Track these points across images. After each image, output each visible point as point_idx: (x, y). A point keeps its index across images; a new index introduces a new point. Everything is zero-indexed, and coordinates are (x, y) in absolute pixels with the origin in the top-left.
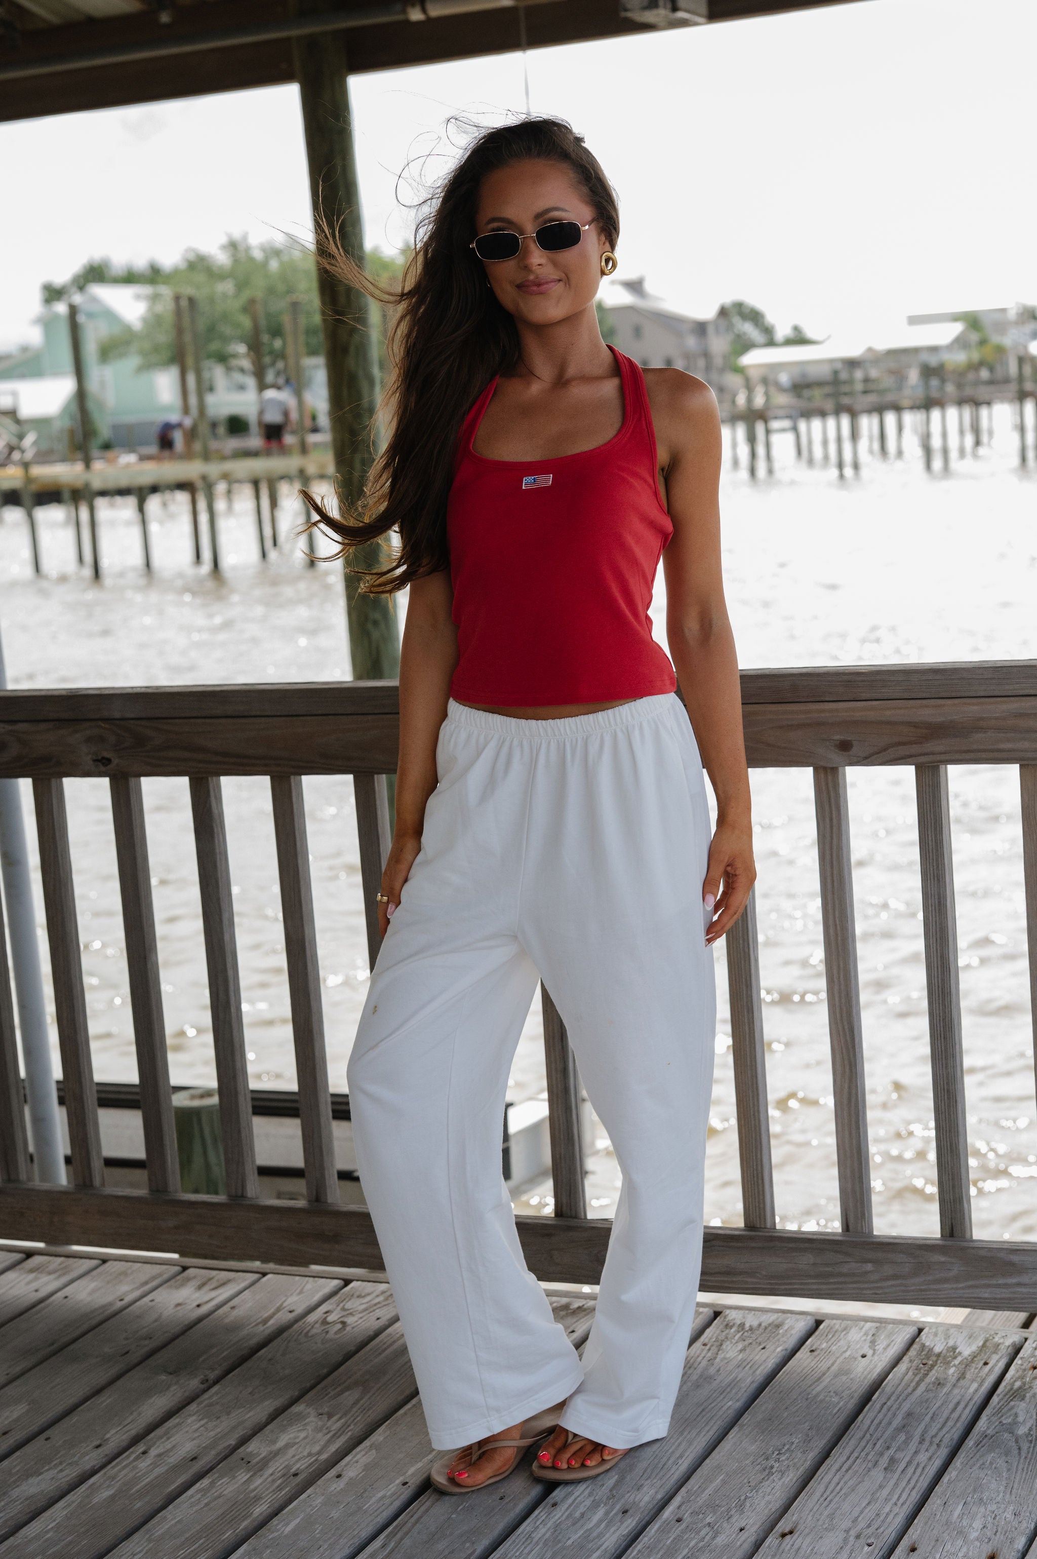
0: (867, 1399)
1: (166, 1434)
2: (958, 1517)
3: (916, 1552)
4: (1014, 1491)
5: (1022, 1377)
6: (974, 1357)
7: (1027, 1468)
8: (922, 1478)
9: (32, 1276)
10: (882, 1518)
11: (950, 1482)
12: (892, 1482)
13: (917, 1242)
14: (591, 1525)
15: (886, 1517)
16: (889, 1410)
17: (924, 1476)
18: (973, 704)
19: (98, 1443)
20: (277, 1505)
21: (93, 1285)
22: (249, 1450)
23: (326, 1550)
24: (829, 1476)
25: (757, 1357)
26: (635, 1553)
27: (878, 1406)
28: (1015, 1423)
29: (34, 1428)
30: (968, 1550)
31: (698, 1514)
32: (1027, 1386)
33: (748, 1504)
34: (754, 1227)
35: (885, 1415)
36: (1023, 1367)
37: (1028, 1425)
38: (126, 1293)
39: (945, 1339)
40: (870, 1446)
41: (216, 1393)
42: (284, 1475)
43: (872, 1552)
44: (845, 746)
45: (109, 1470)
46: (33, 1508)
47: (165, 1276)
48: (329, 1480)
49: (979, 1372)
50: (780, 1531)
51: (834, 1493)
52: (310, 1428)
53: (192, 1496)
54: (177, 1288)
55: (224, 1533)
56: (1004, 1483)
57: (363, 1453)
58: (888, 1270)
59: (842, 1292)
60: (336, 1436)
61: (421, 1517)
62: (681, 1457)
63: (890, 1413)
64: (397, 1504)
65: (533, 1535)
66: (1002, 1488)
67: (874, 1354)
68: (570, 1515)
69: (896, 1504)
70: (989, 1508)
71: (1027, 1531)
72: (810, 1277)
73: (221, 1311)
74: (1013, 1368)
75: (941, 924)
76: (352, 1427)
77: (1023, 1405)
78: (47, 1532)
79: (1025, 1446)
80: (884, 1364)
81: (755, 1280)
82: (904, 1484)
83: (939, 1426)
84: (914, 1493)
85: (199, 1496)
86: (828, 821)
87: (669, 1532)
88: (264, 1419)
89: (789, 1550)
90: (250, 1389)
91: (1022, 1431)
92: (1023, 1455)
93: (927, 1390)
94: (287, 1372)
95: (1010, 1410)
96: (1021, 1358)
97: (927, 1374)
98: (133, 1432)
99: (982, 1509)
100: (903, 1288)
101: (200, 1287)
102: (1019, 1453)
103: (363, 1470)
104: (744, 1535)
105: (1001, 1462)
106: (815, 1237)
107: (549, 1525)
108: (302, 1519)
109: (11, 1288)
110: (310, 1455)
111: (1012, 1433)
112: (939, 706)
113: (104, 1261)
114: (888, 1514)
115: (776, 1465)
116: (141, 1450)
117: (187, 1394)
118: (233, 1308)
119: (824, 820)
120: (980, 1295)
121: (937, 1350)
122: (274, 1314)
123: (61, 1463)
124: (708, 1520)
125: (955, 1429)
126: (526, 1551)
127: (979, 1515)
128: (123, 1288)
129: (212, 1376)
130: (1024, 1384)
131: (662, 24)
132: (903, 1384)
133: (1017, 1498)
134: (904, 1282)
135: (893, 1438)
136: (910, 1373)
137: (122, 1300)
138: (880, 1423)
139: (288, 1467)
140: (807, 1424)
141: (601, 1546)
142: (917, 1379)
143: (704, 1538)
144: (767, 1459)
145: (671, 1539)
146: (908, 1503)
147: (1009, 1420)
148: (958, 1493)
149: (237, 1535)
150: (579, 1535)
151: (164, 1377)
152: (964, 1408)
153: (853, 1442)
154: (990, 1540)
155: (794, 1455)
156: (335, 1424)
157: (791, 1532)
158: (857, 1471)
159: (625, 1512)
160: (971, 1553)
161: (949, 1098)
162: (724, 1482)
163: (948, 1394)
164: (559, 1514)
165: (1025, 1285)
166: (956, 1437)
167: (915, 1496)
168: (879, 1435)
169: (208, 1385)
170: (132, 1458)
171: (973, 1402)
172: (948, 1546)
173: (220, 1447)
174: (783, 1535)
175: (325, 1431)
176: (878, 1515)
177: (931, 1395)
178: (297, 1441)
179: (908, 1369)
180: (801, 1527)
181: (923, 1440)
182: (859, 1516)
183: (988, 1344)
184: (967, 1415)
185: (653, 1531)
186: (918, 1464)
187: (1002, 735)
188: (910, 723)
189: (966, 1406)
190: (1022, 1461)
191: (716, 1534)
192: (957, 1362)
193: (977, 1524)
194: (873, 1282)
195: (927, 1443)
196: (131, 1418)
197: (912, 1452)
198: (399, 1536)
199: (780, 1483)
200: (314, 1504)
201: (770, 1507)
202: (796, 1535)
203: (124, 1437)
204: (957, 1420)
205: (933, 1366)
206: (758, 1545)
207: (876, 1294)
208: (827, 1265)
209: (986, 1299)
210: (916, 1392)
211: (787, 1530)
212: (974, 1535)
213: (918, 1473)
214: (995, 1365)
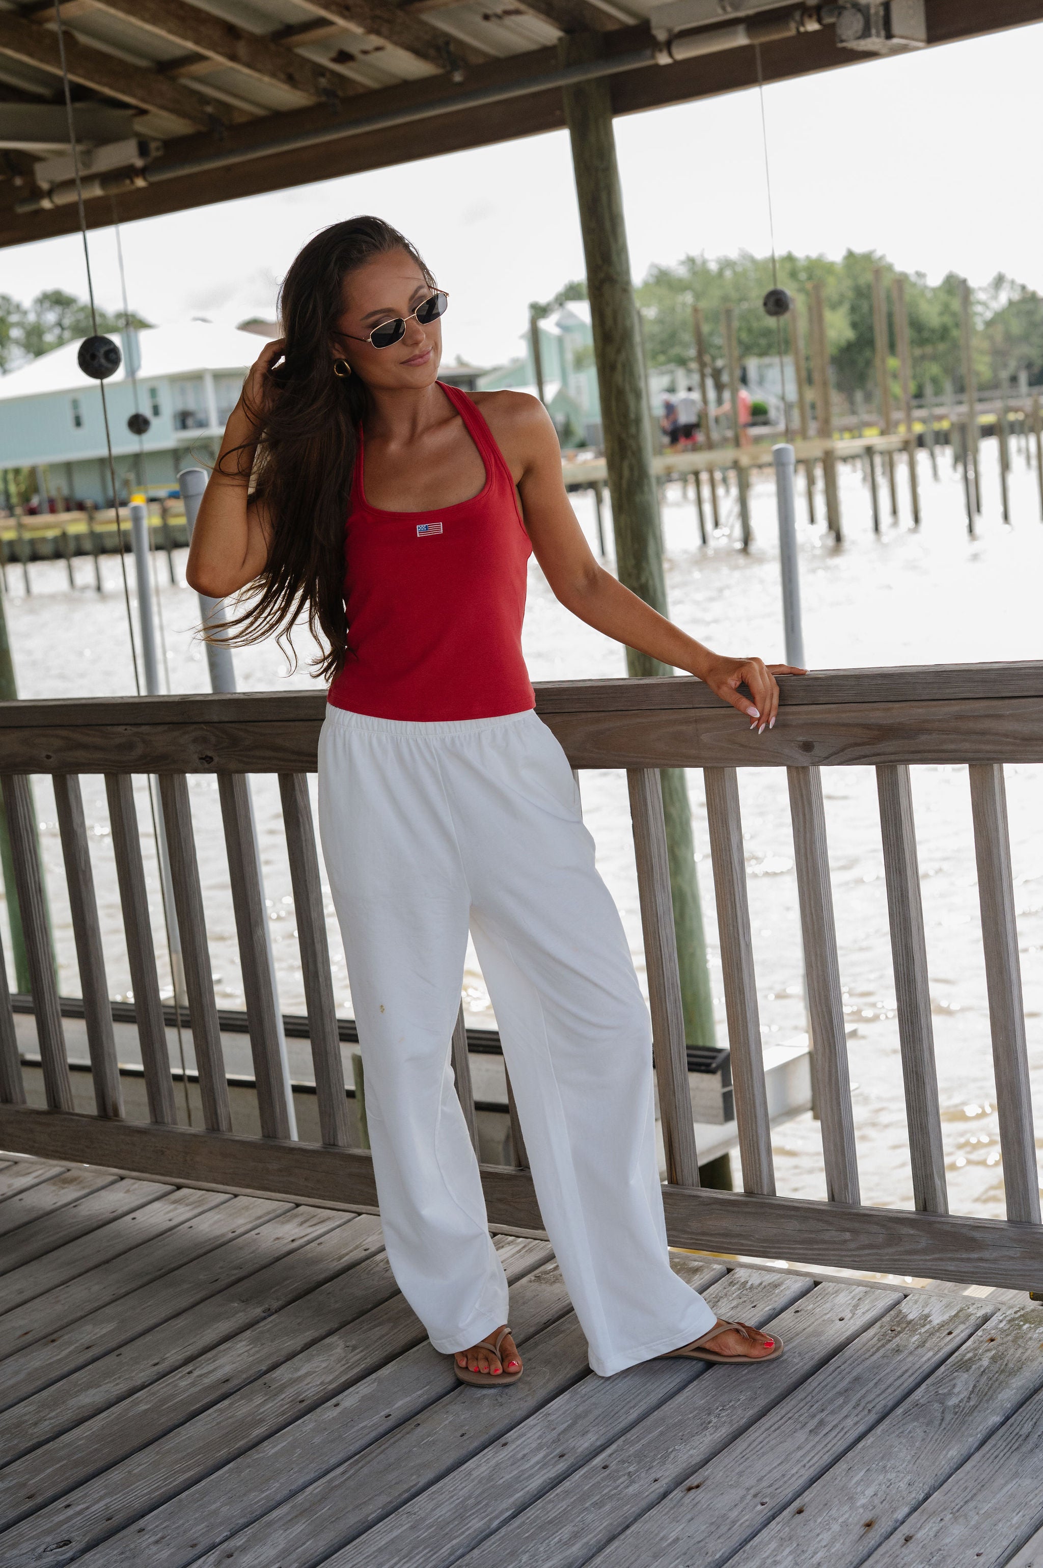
0: (825, 1361)
1: (216, 1355)
2: (855, 1483)
3: (802, 1514)
4: (919, 1461)
5: (976, 1349)
6: (942, 1325)
7: (941, 1440)
8: (840, 1442)
9: (172, 1207)
10: (785, 1479)
11: (863, 1448)
12: (811, 1444)
13: (890, 1214)
14: (527, 1467)
15: (790, 1478)
16: (840, 1373)
17: (843, 1440)
18: (919, 708)
19: (156, 1361)
20: (274, 1428)
21: (217, 1217)
22: (274, 1376)
23: (295, 1473)
24: (757, 1434)
25: (744, 1315)
26: (552, 1496)
27: (832, 1368)
28: (950, 1394)
29: (113, 1344)
30: (850, 1516)
31: (623, 1462)
32: (977, 1358)
33: (672, 1456)
34: (752, 1193)
35: (834, 1379)
36: (982, 1339)
37: (962, 1396)
38: (239, 1227)
39: (923, 1307)
40: (806, 1407)
41: (271, 1322)
42: (291, 1402)
43: (762, 1511)
44: (807, 747)
45: (155, 1387)
46: (80, 1416)
47: (279, 1212)
48: (327, 1408)
49: (940, 1341)
50: (689, 1485)
51: (754, 1452)
52: (332, 1358)
53: (210, 1415)
54: (283, 1223)
55: (219, 1451)
56: (913, 1453)
57: (366, 1385)
58: (864, 1239)
59: (826, 1258)
60: (350, 1368)
61: (387, 1448)
62: (634, 1406)
63: (840, 1376)
64: (373, 1435)
65: (473, 1472)
66: (909, 1457)
67: (851, 1318)
68: (514, 1455)
69: (804, 1466)
70: (889, 1476)
71: (913, 1502)
72: (796, 1242)
73: (308, 1247)
74: (972, 1339)
75: (904, 915)
76: (368, 1360)
77: (966, 1376)
78: (81, 1439)
79: (949, 1417)
80: (856, 1328)
81: (750, 1243)
82: (819, 1447)
83: (879, 1392)
84: (826, 1457)
85: (215, 1415)
86: (801, 816)
87: (591, 1478)
88: (299, 1348)
89: (688, 1504)
90: (299, 1320)
91: (952, 1401)
92: (943, 1426)
93: (883, 1357)
94: (337, 1306)
95: (951, 1380)
96: (983, 1330)
97: (890, 1341)
98: (189, 1353)
99: (881, 1477)
100: (878, 1257)
101: (302, 1224)
102: (940, 1424)
103: (359, 1401)
104: (657, 1485)
105: (919, 1432)
106: (800, 1205)
107: (489, 1465)
108: (288, 1443)
109: (152, 1216)
110: (322, 1383)
111: (943, 1403)
112: (889, 709)
113: (236, 1196)
114: (793, 1475)
115: (715, 1420)
116: (188, 1371)
117: (247, 1321)
118: (320, 1244)
119: (798, 815)
120: (947, 1268)
121: (910, 1317)
122: (351, 1251)
123: (119, 1378)
124: (631, 1469)
125: (892, 1396)
126: (460, 1487)
127: (876, 1482)
128: (241, 1221)
129: (276, 1305)
130: (975, 1355)
131: (883, 51)
132: (864, 1349)
133: (919, 1469)
134: (879, 1251)
135: (832, 1401)
136: (876, 1339)
137: (234, 1232)
138: (826, 1386)
139: (299, 1394)
140: (760, 1383)
141: (526, 1487)
142: (880, 1344)
143: (619, 1486)
144: (709, 1414)
145: (590, 1485)
146: (816, 1465)
147: (946, 1391)
148: (866, 1458)
149: (229, 1453)
150: (512, 1475)
151: (236, 1305)
152: (910, 1376)
153: (793, 1403)
154: (874, 1507)
155: (735, 1412)
156: (355, 1357)
157: (698, 1487)
158: (784, 1431)
159: (562, 1456)
160: (851, 1519)
161: (917, 1080)
162: (662, 1433)
163: (900, 1361)
164: (504, 1454)
165: (986, 1260)
166: (890, 1404)
167: (827, 1459)
168: (821, 1397)
169: (269, 1313)
170: (177, 1377)
171: (921, 1370)
172: (833, 1512)
173: (251, 1372)
174: (690, 1489)
175: (343, 1362)
176: (783, 1475)
177: (885, 1361)
178: (317, 1370)
179: (875, 1335)
180: (709, 1482)
181: (858, 1405)
182: (765, 1476)
183: (960, 1314)
184: (910, 1382)
185: (577, 1476)
186: (843, 1429)
187: (945, 736)
188: (862, 724)
189: (913, 1374)
190: (939, 1432)
191: (633, 1482)
192: (923, 1330)
193: (870, 1492)
194: (851, 1250)
195: (860, 1408)
196: (195, 1339)
197: (843, 1416)
198: (360, 1465)
199: (710, 1438)
200: (304, 1429)
201: (690, 1461)
202: (700, 1490)
203: (179, 1357)
204: (898, 1387)
205: (899, 1333)
206: (665, 1495)
207: (855, 1261)
208: (811, 1232)
209: (952, 1271)
210: (872, 1358)
211: (695, 1484)
212: (862, 1501)
213: (838, 1437)
214: (958, 1335)
